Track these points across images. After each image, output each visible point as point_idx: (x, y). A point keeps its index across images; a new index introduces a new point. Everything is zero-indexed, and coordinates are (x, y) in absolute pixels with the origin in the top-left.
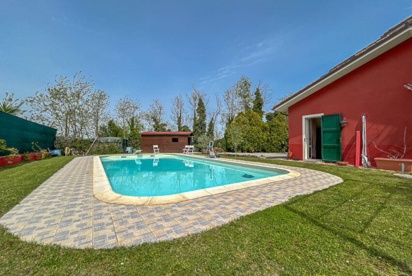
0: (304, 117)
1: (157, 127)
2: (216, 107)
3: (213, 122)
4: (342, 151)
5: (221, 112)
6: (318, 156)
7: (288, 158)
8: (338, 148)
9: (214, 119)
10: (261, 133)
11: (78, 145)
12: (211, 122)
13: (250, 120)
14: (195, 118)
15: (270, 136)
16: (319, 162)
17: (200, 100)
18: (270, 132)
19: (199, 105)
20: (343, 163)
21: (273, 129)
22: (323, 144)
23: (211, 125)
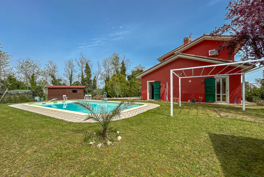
0: (148, 82)
1: (55, 82)
2: (97, 69)
3: (96, 79)
4: (161, 96)
5: (101, 73)
6: (153, 98)
7: (141, 99)
8: (159, 95)
9: (97, 77)
10: (126, 87)
12: (94, 79)
13: (120, 79)
14: (82, 76)
15: (130, 88)
16: (153, 100)
17: (87, 64)
18: (130, 86)
19: (86, 67)
20: (161, 100)
21: (132, 84)
22: (154, 93)
23: (95, 81)
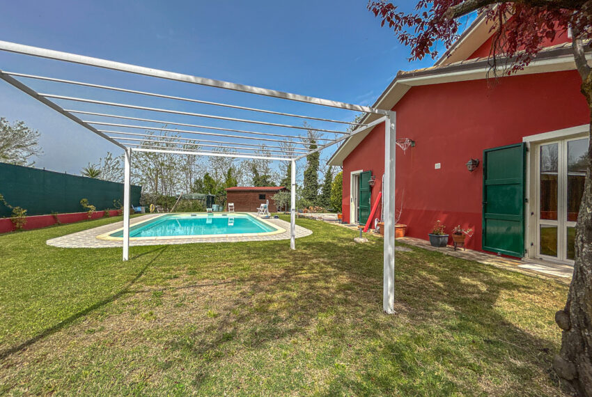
0: (352, 173)
1: (257, 180)
8: (368, 211)
11: (163, 203)
22: (360, 206)
